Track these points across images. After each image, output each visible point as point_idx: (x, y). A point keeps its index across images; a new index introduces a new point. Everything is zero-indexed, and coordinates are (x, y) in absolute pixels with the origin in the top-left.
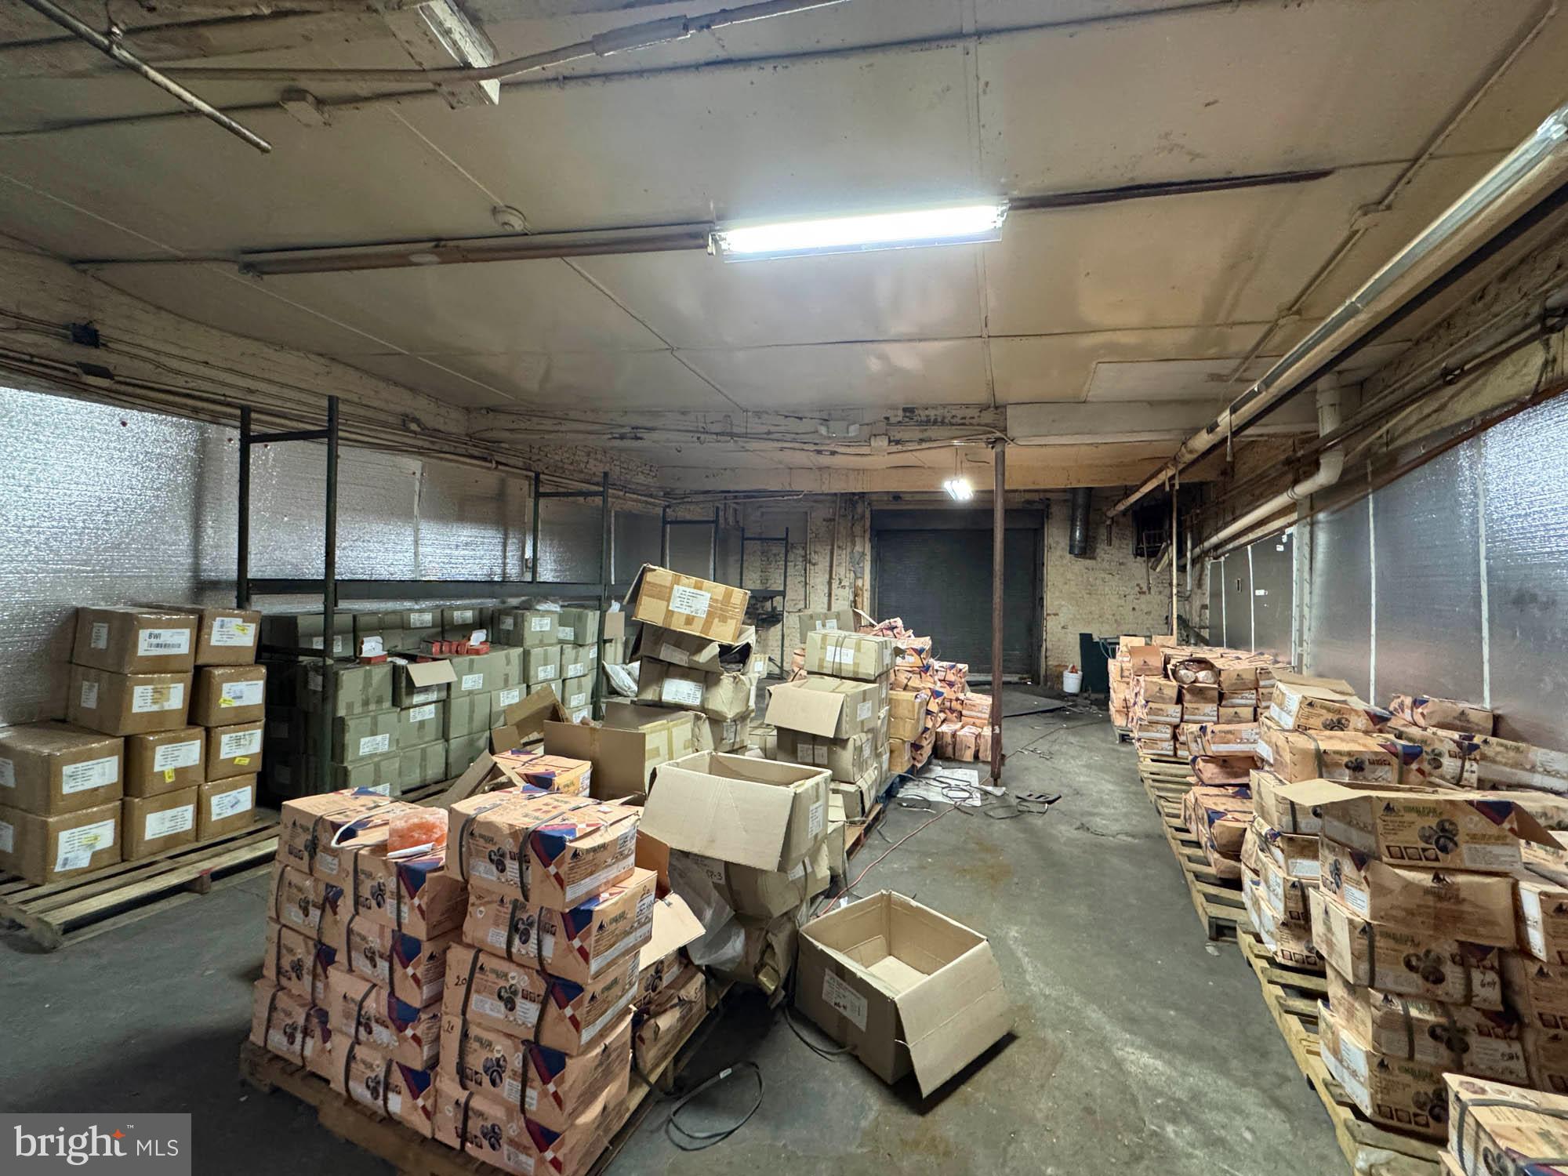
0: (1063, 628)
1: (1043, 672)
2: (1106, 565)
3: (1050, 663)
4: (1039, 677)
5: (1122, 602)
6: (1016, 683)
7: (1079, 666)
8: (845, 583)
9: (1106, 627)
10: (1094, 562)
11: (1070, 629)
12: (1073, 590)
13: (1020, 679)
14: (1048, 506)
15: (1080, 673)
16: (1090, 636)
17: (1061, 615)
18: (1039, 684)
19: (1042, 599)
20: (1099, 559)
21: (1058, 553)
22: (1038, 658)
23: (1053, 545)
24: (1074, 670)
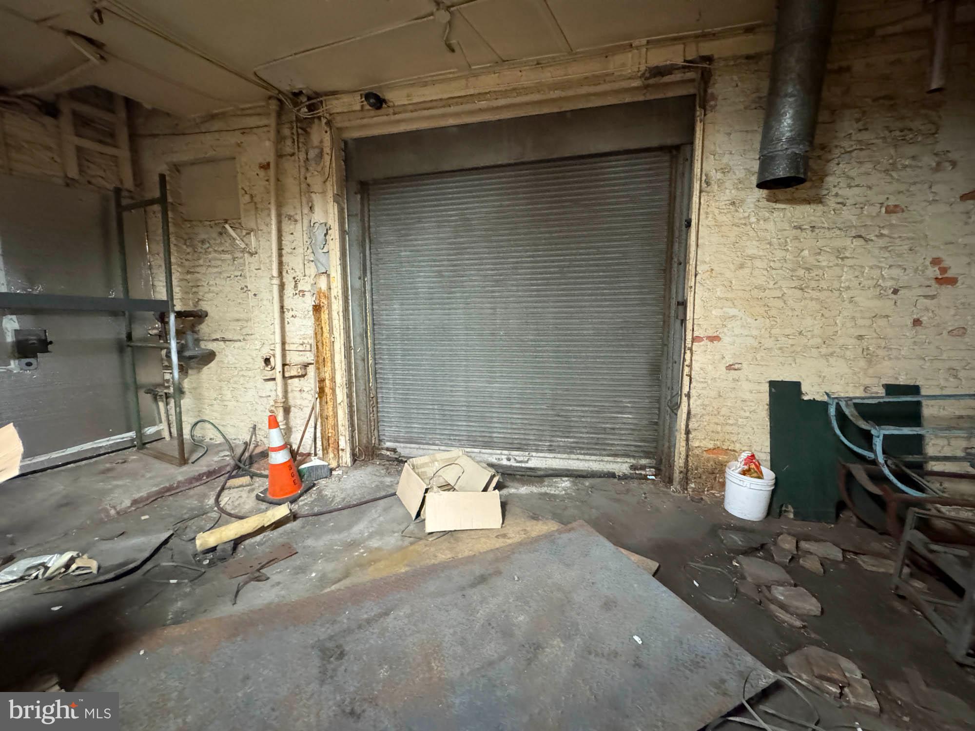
0: (729, 368)
1: (679, 462)
2: (848, 215)
3: (694, 444)
4: (671, 466)
5: (887, 305)
6: (625, 477)
7: (764, 455)
8: (303, 286)
9: (839, 367)
10: (820, 208)
11: (747, 370)
12: (761, 281)
13: (633, 467)
14: (706, 78)
15: (769, 475)
16: (796, 386)
17: (726, 340)
18: (670, 481)
19: (683, 304)
20: (831, 202)
21: (730, 193)
22: (672, 430)
23: (715, 176)
24: (751, 469)
